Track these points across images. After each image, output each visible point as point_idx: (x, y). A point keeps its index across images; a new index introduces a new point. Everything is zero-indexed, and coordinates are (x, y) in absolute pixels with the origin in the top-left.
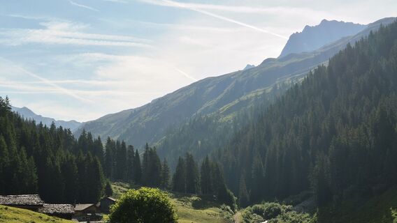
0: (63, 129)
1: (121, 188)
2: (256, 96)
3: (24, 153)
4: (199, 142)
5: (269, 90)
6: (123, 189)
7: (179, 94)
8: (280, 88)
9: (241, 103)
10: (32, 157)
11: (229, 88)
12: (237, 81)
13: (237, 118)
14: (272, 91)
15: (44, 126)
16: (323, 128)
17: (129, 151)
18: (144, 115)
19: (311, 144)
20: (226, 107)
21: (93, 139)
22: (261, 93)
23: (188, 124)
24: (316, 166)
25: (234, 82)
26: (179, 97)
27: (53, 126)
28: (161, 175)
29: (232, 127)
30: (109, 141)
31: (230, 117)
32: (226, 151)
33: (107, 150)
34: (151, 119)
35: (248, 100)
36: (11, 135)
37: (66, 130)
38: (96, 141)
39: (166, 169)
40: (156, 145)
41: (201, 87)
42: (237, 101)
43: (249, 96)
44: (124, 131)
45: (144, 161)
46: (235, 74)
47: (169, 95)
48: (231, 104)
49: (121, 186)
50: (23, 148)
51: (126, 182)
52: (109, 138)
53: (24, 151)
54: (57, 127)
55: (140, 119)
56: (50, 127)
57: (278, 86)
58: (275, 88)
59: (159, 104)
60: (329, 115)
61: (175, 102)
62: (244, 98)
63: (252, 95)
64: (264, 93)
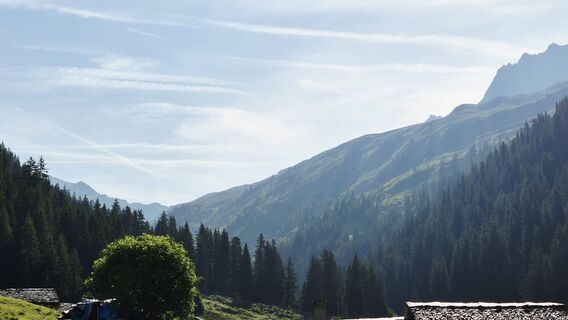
0: (132, 211)
1: (218, 304)
2: (443, 164)
3: (63, 245)
4: (351, 237)
5: (463, 154)
6: (222, 305)
7: (320, 162)
8: (480, 151)
9: (418, 175)
10: (75, 250)
11: (399, 151)
12: (412, 141)
13: (411, 199)
14: (466, 156)
15: (101, 206)
16: (543, 211)
17: (233, 246)
18: (264, 194)
19: (523, 238)
20: (393, 182)
21: (177, 228)
22: (450, 159)
23: (333, 208)
24: (531, 273)
25: (408, 142)
26: (320, 165)
27: (116, 206)
28: (284, 285)
29: (403, 213)
30: (203, 230)
31: (400, 197)
32: (390, 250)
33: (198, 245)
34: (276, 200)
35: (430, 171)
36: (45, 216)
37: (135, 212)
38: (182, 230)
39: (292, 277)
40: (282, 240)
41: (355, 149)
42: (411, 172)
43: (431, 164)
44: (233, 219)
45: (256, 262)
46: (410, 129)
47: (305, 163)
48: (402, 177)
49: (220, 301)
50: (62, 237)
51: (227, 296)
52: (202, 226)
53: (62, 240)
54: (123, 207)
55: (258, 199)
56: (111, 208)
57: (478, 149)
58: (473, 151)
59: (289, 177)
60: (553, 190)
61: (314, 173)
62: (422, 167)
63: (436, 162)
64: (455, 160)
